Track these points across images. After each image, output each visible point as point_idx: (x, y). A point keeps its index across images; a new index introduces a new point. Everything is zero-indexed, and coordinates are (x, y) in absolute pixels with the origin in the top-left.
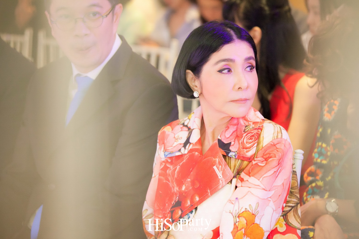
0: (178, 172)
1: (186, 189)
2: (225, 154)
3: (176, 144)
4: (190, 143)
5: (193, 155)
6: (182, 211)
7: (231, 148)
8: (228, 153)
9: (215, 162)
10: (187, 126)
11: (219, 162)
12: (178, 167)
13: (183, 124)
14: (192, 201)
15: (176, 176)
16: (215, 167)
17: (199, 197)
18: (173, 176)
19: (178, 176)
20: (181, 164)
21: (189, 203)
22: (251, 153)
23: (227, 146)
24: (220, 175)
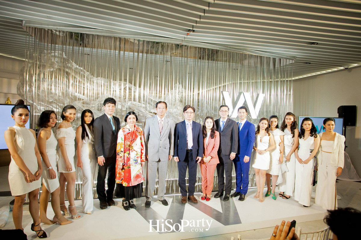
22: (140, 131)
23: (137, 130)
24: (138, 135)
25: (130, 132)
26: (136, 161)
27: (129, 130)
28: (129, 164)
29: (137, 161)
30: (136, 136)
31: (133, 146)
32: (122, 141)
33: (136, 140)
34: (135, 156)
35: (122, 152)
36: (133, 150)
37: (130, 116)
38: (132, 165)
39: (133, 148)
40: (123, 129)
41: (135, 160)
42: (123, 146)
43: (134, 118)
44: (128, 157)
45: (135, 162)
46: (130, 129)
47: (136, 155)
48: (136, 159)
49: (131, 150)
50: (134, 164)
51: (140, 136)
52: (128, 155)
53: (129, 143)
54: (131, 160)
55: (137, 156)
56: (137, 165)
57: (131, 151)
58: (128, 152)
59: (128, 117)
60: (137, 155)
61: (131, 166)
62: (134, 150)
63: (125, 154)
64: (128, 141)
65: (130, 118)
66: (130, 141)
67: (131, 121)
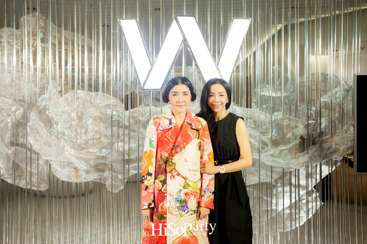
0: (171, 134)
1: (180, 140)
2: (191, 127)
3: (165, 124)
4: (173, 123)
5: (176, 127)
7: (192, 125)
9: (188, 130)
10: (166, 118)
11: (190, 130)
12: (170, 132)
14: (183, 145)
15: (170, 136)
16: (188, 132)
17: (186, 143)
18: (168, 135)
19: (171, 135)
21: (182, 145)
22: (200, 127)
23: (191, 124)
24: (191, 135)
25: (170, 126)
26: (184, 204)
27: (170, 123)
28: (162, 208)
29: (186, 203)
30: (187, 139)
31: (174, 164)
32: (151, 149)
33: (184, 147)
34: (181, 191)
35: (150, 174)
36: (175, 173)
37: (176, 88)
38: (170, 213)
39: (174, 169)
40: (157, 118)
41: (181, 202)
42: (154, 160)
43: (185, 94)
44: (161, 190)
45: (178, 204)
46: (173, 121)
47: (182, 188)
48: (183, 197)
49: (171, 172)
50: (177, 209)
51: (200, 140)
52: (160, 185)
53: (165, 154)
54: (169, 198)
55: (186, 191)
56: (183, 213)
57: (169, 175)
58: (162, 177)
59: (172, 91)
60: (185, 187)
61: (168, 216)
62: (178, 174)
63: (157, 181)
64: (165, 151)
65: (176, 92)
66: (169, 150)
67: (178, 101)
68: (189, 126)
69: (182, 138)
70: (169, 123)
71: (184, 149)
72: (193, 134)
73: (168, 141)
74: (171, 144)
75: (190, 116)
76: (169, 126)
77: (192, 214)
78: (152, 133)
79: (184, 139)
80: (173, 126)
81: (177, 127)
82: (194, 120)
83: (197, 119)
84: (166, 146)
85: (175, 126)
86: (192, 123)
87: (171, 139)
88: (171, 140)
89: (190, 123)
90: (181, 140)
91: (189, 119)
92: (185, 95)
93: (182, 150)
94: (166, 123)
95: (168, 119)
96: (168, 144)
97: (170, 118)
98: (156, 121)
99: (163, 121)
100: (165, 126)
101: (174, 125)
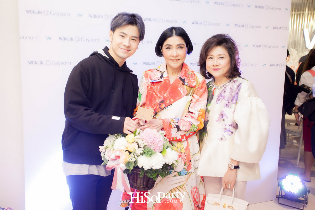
0: (160, 88)
1: (166, 96)
2: (183, 83)
3: (155, 77)
4: (164, 77)
5: (166, 82)
6: (165, 105)
7: (185, 81)
8: (184, 83)
9: (179, 86)
10: (159, 70)
11: (181, 86)
12: (159, 86)
13: (157, 70)
14: (170, 101)
15: (158, 90)
16: (179, 88)
17: (173, 100)
18: (157, 90)
19: (159, 90)
20: (160, 85)
21: (168, 102)
22: (194, 84)
23: (183, 80)
24: (181, 91)
40: (149, 70)
46: (165, 75)
59: (165, 43)
64: (151, 106)
65: (170, 45)
66: (155, 105)
67: (172, 55)
68: (181, 82)
69: (170, 93)
70: (160, 76)
71: (170, 105)
72: (183, 91)
73: (155, 95)
74: (158, 99)
75: (185, 71)
76: (159, 80)
77: (175, 176)
78: (142, 86)
79: (172, 95)
80: (163, 80)
81: (168, 81)
82: (189, 76)
83: (193, 75)
84: (152, 101)
85: (165, 80)
86: (186, 79)
87: (159, 93)
88: (159, 95)
89: (184, 78)
90: (169, 95)
91: (183, 73)
92: (180, 48)
93: (168, 107)
94: (158, 76)
95: (160, 72)
96: (155, 99)
97: (162, 71)
98: (147, 73)
99: (155, 74)
100: (156, 79)
101: (165, 78)
